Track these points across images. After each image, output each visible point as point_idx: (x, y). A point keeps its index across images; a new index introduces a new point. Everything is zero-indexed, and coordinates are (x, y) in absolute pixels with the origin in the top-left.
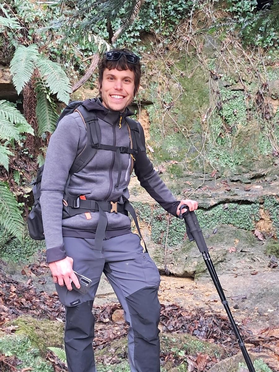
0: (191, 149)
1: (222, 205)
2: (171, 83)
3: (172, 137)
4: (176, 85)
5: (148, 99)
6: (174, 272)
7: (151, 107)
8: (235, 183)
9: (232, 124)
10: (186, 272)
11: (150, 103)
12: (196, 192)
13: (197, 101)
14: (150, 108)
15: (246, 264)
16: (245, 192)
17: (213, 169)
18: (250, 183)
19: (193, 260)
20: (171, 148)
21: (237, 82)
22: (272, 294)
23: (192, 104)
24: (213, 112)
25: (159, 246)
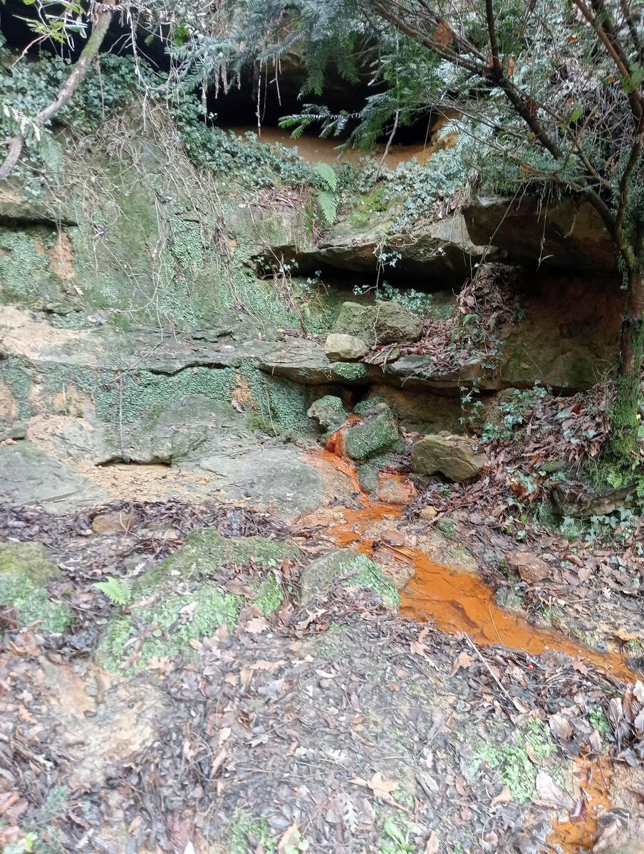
0: (136, 294)
1: (189, 369)
2: (103, 200)
3: (107, 276)
4: (112, 203)
5: (71, 219)
6: (138, 459)
7: (75, 230)
8: (198, 342)
9: (185, 264)
10: (157, 457)
11: (72, 224)
12: (156, 352)
13: (143, 229)
14: (74, 232)
15: (233, 442)
16: (216, 353)
17: (168, 323)
18: (216, 342)
19: (163, 441)
20: (106, 291)
21: (189, 210)
22: (283, 475)
23: (135, 232)
24: (163, 246)
25: (109, 425)
